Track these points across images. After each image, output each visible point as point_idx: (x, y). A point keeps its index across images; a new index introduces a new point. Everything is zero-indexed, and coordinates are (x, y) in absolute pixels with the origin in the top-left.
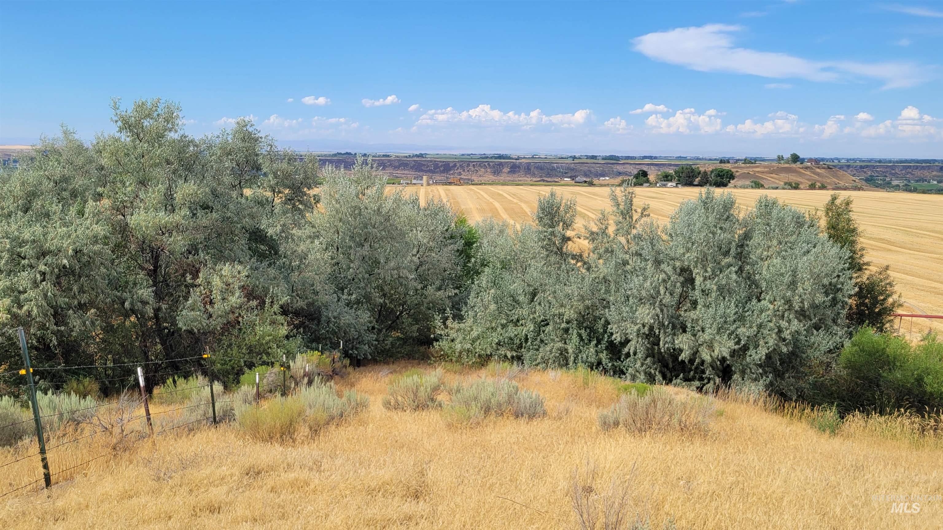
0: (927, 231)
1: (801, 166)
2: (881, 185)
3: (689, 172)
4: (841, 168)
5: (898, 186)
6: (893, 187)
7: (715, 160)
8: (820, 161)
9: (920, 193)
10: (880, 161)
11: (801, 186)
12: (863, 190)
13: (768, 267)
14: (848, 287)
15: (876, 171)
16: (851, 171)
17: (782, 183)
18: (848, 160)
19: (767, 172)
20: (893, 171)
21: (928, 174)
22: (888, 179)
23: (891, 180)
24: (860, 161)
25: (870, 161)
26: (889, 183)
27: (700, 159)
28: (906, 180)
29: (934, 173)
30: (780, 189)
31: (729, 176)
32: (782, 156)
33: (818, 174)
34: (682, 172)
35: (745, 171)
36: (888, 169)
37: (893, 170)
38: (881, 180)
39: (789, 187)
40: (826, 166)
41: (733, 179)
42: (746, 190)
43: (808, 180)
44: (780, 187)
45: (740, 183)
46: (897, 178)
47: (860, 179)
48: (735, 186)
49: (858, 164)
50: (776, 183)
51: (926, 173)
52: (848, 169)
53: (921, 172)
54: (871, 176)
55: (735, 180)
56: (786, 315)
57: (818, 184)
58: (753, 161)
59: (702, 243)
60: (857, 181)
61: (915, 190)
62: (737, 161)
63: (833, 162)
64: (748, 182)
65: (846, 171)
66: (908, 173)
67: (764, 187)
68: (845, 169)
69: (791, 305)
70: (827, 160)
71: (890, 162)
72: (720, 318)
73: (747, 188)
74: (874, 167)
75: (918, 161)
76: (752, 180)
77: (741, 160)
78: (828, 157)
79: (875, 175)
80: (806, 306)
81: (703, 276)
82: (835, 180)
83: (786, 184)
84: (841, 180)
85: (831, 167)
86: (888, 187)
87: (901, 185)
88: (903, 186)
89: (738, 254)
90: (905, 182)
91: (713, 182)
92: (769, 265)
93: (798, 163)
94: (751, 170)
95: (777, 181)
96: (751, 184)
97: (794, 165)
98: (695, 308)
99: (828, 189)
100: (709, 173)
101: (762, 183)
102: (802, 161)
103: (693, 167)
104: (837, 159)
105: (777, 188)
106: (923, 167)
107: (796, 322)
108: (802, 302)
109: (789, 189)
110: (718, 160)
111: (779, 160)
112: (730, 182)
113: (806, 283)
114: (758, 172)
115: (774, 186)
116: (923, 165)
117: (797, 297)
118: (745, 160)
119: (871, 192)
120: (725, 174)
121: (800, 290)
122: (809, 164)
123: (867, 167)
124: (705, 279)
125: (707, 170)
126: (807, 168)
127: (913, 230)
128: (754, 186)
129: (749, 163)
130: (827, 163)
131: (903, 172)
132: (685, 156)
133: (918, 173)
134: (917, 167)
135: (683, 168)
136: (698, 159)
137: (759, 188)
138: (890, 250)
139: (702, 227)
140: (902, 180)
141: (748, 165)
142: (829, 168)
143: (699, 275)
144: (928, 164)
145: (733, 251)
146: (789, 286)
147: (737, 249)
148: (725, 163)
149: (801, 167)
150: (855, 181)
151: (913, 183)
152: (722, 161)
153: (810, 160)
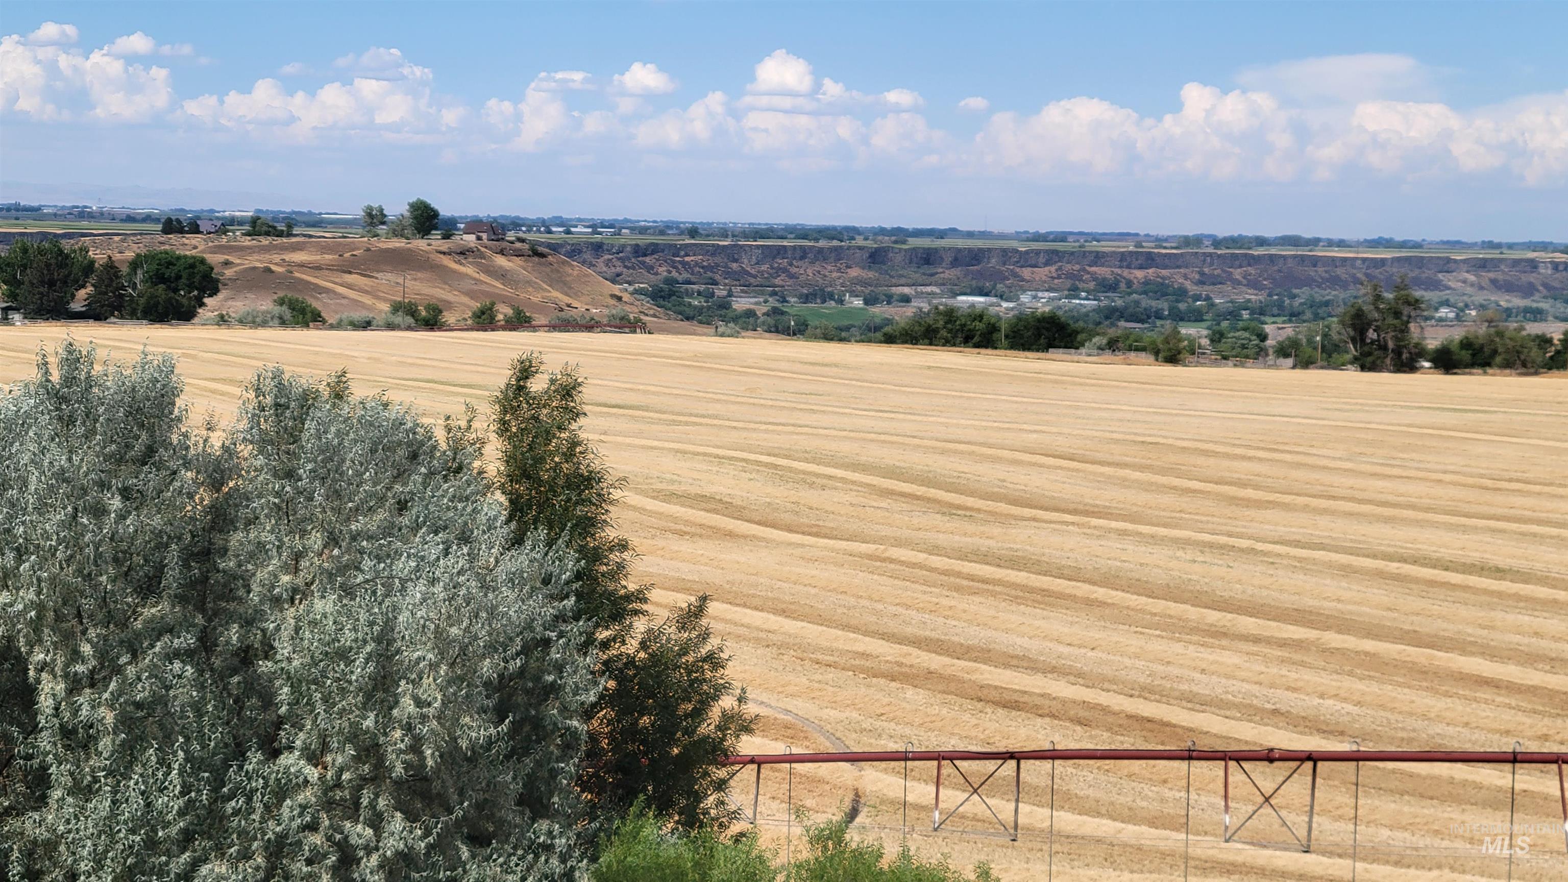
0: (836, 466)
1: (445, 245)
2: (700, 310)
3: (48, 265)
4: (575, 252)
5: (750, 314)
6: (735, 319)
7: (148, 218)
8: (504, 228)
9: (815, 338)
10: (693, 232)
11: (449, 318)
12: (645, 329)
13: (297, 629)
14: (576, 678)
15: (684, 264)
16: (608, 263)
17: (385, 307)
18: (595, 226)
19: (330, 268)
20: (735, 266)
21: (835, 275)
22: (720, 292)
23: (730, 295)
24: (632, 229)
25: (663, 229)
26: (724, 305)
27: (91, 216)
28: (774, 294)
29: (854, 272)
30: (379, 328)
31: (197, 279)
32: (381, 210)
33: (502, 275)
34: (25, 267)
35: (257, 261)
36: (718, 259)
37: (736, 261)
38: (699, 293)
39: (410, 320)
40: (526, 246)
41: (214, 292)
42: (262, 333)
43: (471, 294)
44: (380, 319)
45: (238, 306)
46: (748, 288)
47: (636, 292)
48: (222, 317)
49: (627, 238)
50: (363, 306)
51: (831, 271)
52: (598, 257)
53: (817, 267)
54: (670, 281)
55: (221, 296)
56: (365, 802)
57: (503, 312)
58: (281, 227)
59: (53, 551)
60: (626, 297)
61: (799, 330)
62: (225, 226)
63: (550, 232)
64: (266, 304)
65: (591, 265)
66: (780, 270)
67: (324, 321)
68: (587, 256)
69: (380, 763)
70: (530, 225)
71: (724, 233)
72: (133, 831)
73: (264, 324)
74: (675, 250)
75: (803, 233)
76: (281, 294)
77: (241, 222)
78: (533, 216)
79: (680, 279)
80: (430, 762)
81: (66, 676)
82: (560, 296)
83: (397, 308)
84: (576, 295)
85: (541, 249)
86: (723, 318)
87: (761, 310)
88: (766, 314)
89: (192, 584)
90: (773, 302)
91: (142, 301)
92: (298, 619)
93: (436, 234)
94: (277, 258)
95: (367, 300)
96: (277, 310)
97: (420, 244)
98: (41, 802)
99: (534, 328)
100: (125, 270)
101: (316, 304)
102: (449, 228)
103: (66, 245)
104: (561, 222)
105: (366, 325)
106: (821, 250)
107: (397, 823)
108: (416, 748)
109: (409, 328)
110: (157, 220)
111: (372, 224)
112: (202, 305)
113: (425, 681)
114: (302, 265)
115: (359, 315)
116: (822, 243)
117: (398, 734)
118: (254, 221)
119: (670, 338)
120: (185, 275)
121: (408, 706)
122: (472, 237)
123: (653, 249)
124: (75, 685)
125: (117, 256)
126: (464, 253)
127: (795, 464)
128: (288, 315)
129: (267, 234)
130: (530, 237)
131: (764, 267)
132: (35, 204)
133: (808, 271)
134: (803, 253)
135: (25, 250)
136: (83, 214)
137: (306, 325)
138: (730, 535)
139: (51, 489)
140: (762, 293)
141: (265, 241)
142: (536, 253)
143: (52, 672)
144: (835, 243)
145: (172, 576)
146: (369, 696)
147: (186, 566)
148: (181, 231)
149: (444, 248)
150: (619, 299)
151: (794, 306)
152: (172, 226)
153: (475, 225)
